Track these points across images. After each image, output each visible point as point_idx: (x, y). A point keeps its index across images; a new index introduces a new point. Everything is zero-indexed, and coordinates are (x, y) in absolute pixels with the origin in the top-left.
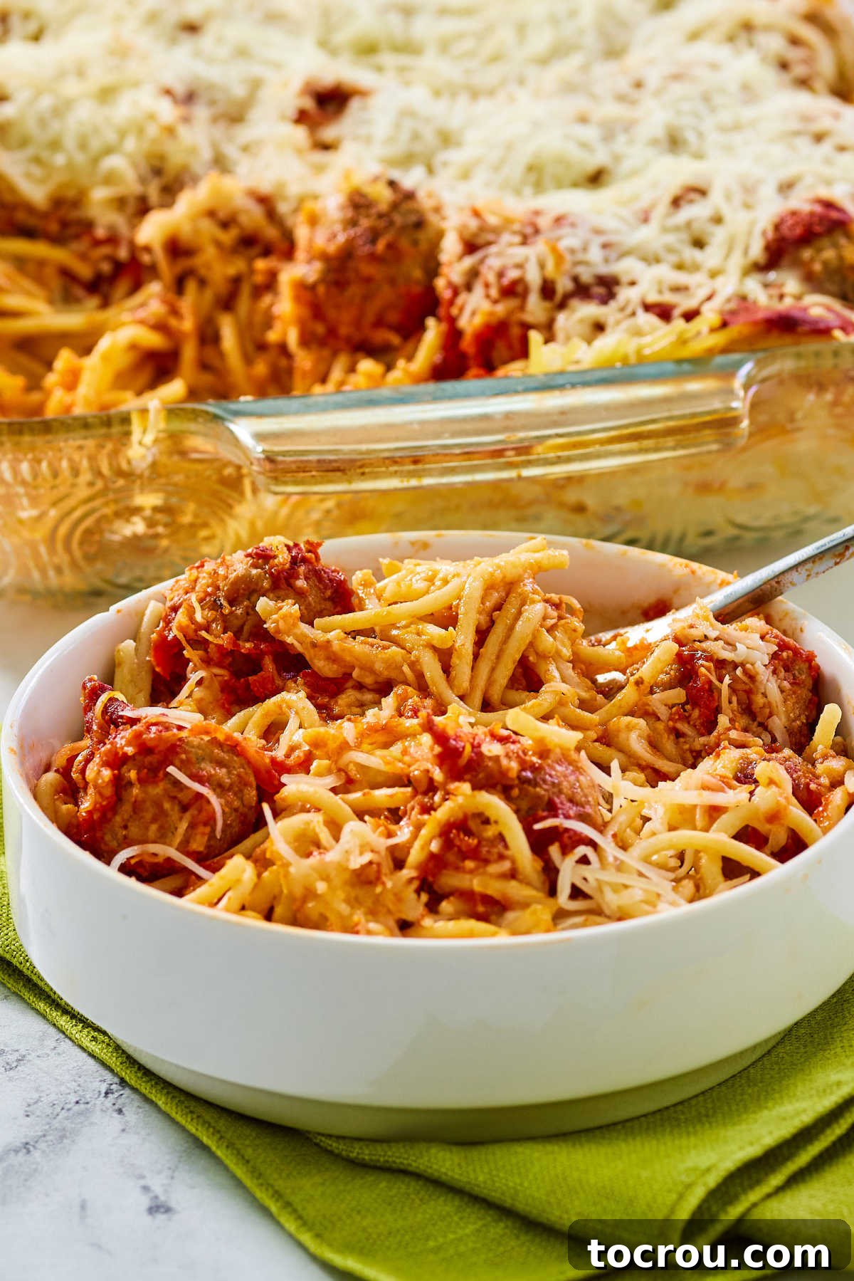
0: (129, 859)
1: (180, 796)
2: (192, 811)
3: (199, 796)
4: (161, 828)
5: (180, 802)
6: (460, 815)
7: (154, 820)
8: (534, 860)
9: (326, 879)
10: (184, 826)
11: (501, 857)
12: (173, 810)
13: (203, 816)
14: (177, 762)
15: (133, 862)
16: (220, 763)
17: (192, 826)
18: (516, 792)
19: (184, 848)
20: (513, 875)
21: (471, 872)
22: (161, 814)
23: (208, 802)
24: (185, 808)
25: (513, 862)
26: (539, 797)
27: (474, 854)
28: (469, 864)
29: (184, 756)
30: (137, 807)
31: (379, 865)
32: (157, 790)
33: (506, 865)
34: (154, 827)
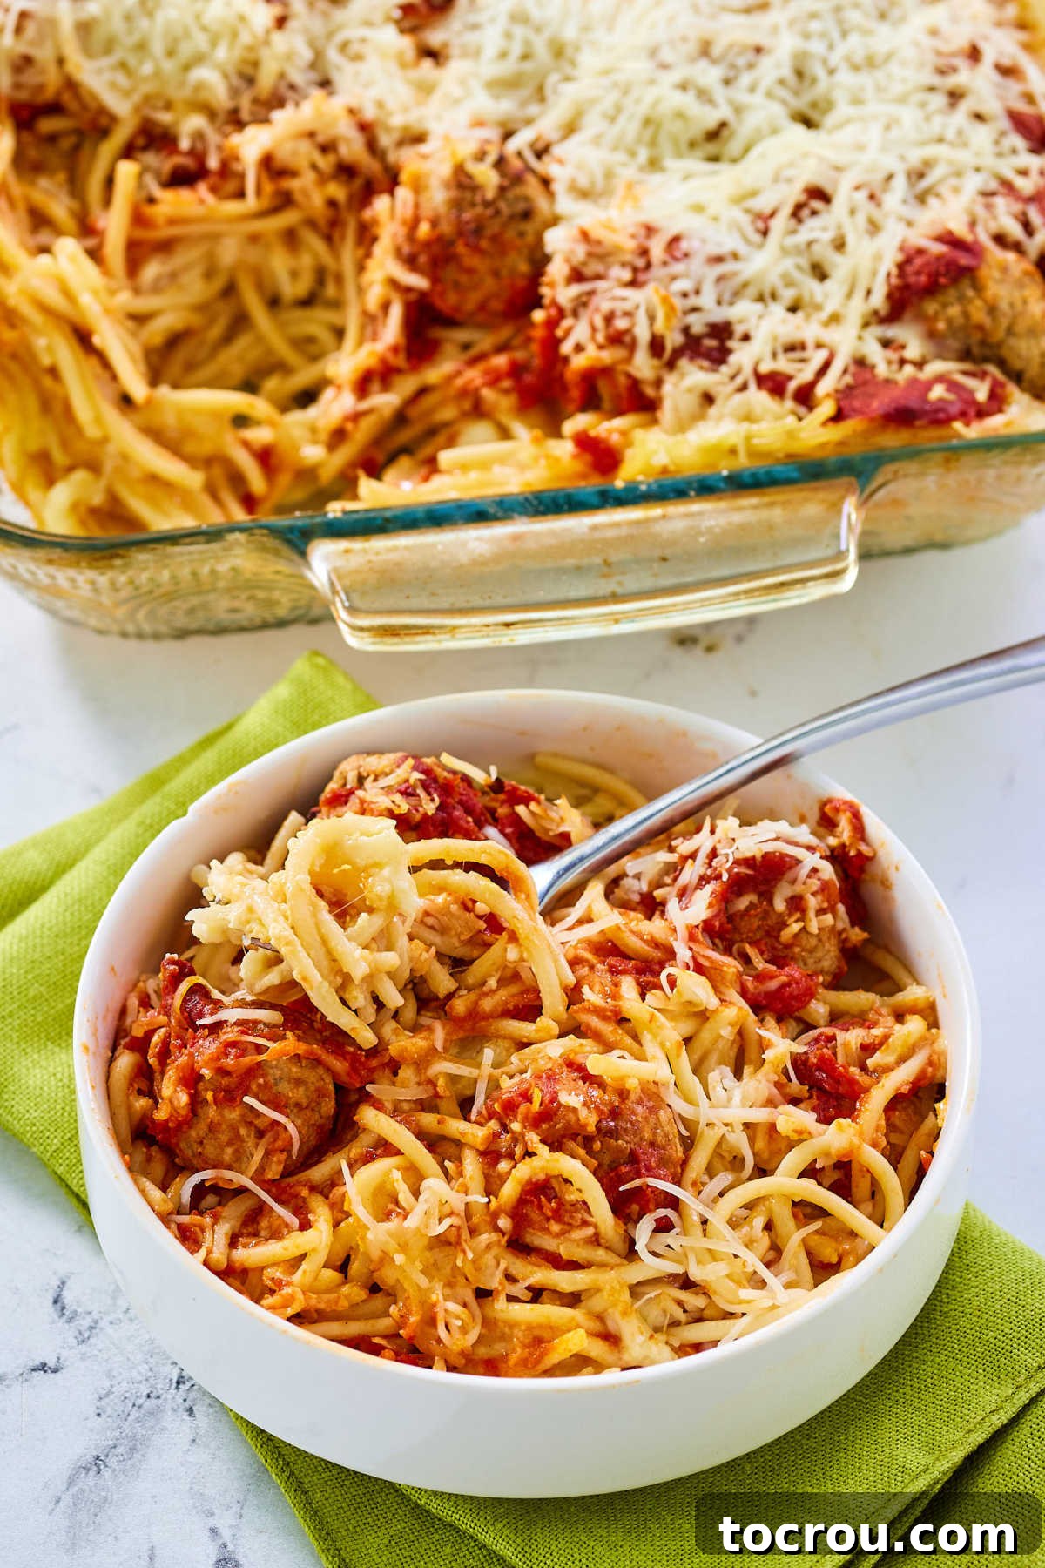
0: (203, 1181)
1: (256, 1122)
2: (268, 1137)
3: (275, 1123)
4: (237, 1151)
5: (256, 1127)
6: (542, 1176)
7: (230, 1143)
8: (616, 1223)
9: (403, 1248)
10: (258, 1156)
11: (585, 1223)
12: (249, 1136)
13: (279, 1143)
14: (254, 1087)
15: (207, 1184)
16: (298, 1082)
17: (268, 1154)
18: (597, 1146)
19: (258, 1178)
20: (596, 1240)
21: (558, 1235)
22: (236, 1139)
23: (285, 1128)
24: (260, 1134)
25: (596, 1227)
26: (620, 1150)
27: (557, 1216)
28: (555, 1227)
29: (261, 1081)
30: (212, 1128)
31: (459, 1228)
32: (233, 1115)
33: (590, 1231)
34: (229, 1151)
